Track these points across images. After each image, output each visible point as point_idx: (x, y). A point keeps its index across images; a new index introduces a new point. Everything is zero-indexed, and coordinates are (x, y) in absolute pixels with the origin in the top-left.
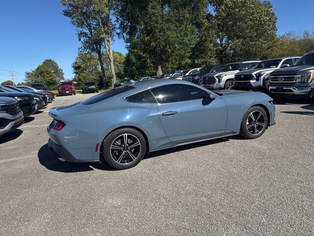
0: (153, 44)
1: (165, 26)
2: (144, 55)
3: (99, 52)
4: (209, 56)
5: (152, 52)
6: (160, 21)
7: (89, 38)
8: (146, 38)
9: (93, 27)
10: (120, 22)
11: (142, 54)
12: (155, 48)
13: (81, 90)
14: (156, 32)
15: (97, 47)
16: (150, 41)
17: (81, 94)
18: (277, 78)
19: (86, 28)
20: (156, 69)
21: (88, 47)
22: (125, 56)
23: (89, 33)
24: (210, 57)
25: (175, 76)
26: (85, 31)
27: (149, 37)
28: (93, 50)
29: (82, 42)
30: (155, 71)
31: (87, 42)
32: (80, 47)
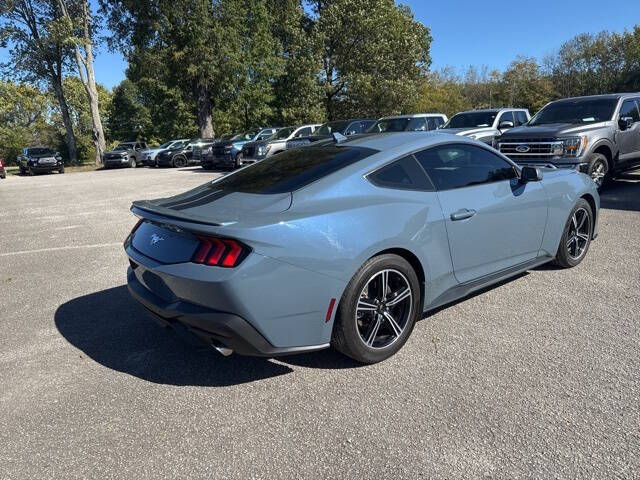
0: (192, 69)
1: (220, 32)
2: (171, 92)
3: (56, 80)
4: (309, 102)
5: (191, 86)
6: (207, 21)
7: (30, 43)
8: (177, 55)
9: (41, 19)
10: (109, 13)
11: (165, 88)
12: (198, 78)
13: (18, 168)
14: (198, 44)
15: (50, 67)
16: (185, 62)
17: (18, 177)
18: (515, 146)
19: (22, 19)
20: (201, 123)
21: (29, 66)
22: (111, 92)
23: (29, 31)
24: (311, 105)
25: (259, 139)
26: (18, 24)
27: (182, 53)
28: (42, 73)
29: (11, 52)
30: (197, 128)
31: (24, 53)
32: (6, 63)
